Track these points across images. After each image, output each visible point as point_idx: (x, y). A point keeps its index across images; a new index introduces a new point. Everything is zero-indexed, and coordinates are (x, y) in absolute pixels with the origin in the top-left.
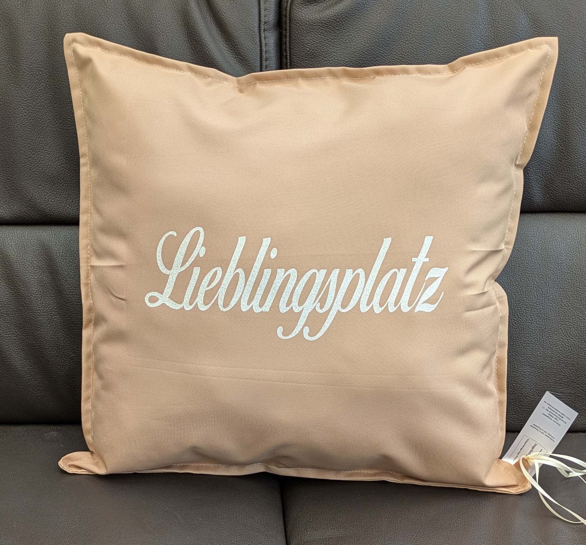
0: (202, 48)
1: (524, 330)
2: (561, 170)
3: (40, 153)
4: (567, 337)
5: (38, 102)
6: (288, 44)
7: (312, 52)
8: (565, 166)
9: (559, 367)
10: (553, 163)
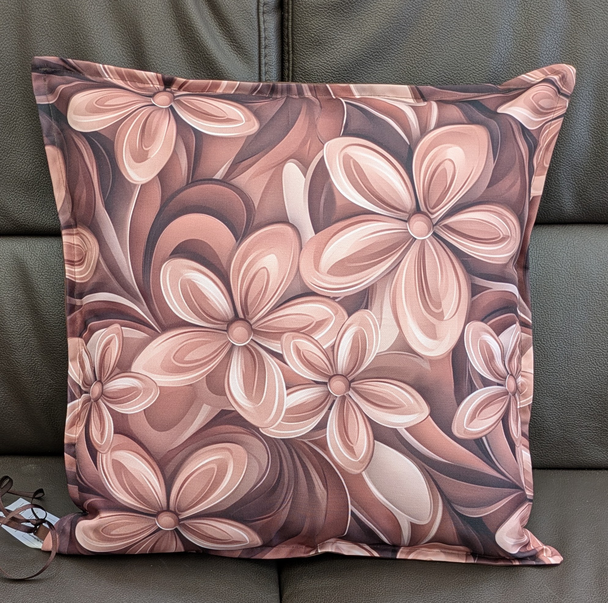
0: (193, 34)
1: (547, 357)
2: (595, 176)
4: (595, 365)
5: (9, 96)
6: (290, 29)
7: (317, 39)
8: (600, 172)
9: (585, 398)
10: (587, 168)
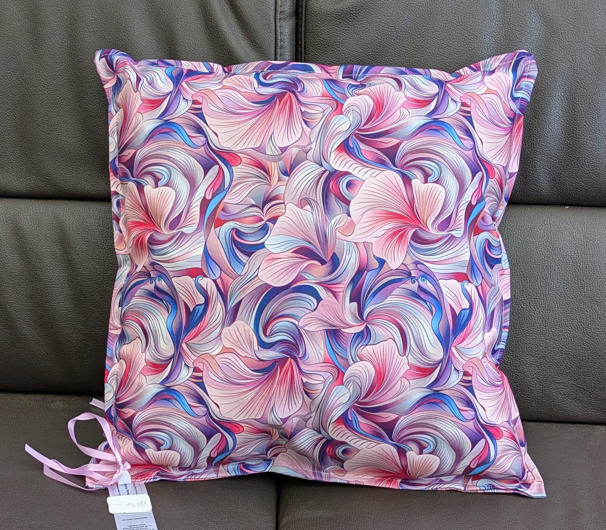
1: (527, 320)
2: (568, 164)
3: (57, 129)
4: (569, 328)
5: (58, 81)
6: (303, 33)
7: (325, 42)
8: (572, 161)
10: (560, 157)
